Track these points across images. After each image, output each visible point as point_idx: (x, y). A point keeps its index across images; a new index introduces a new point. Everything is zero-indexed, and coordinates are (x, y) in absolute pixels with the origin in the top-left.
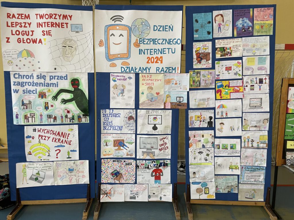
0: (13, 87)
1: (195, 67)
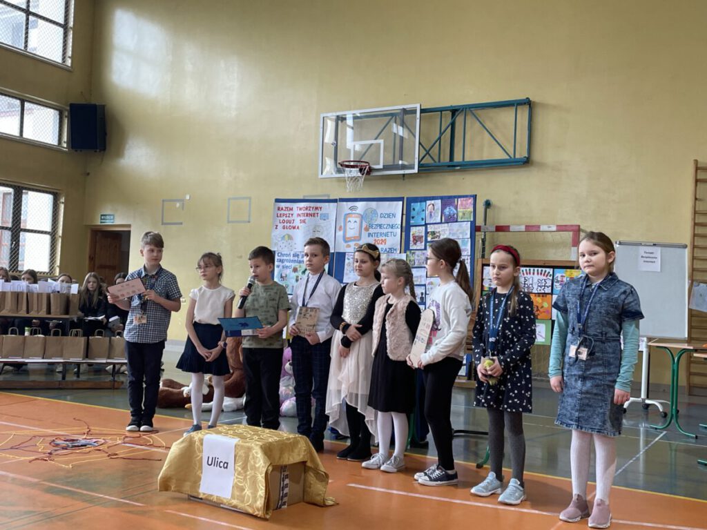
1: (411, 248)
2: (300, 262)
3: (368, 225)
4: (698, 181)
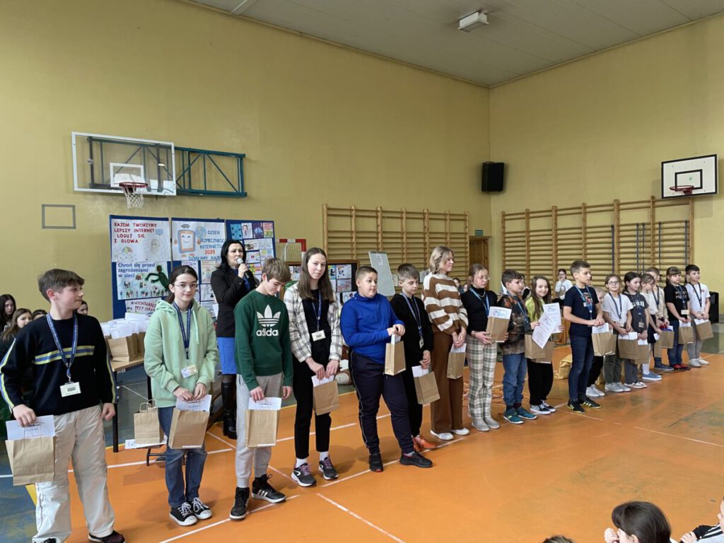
0: (118, 273)
2: (142, 271)
3: (199, 239)
4: (329, 215)
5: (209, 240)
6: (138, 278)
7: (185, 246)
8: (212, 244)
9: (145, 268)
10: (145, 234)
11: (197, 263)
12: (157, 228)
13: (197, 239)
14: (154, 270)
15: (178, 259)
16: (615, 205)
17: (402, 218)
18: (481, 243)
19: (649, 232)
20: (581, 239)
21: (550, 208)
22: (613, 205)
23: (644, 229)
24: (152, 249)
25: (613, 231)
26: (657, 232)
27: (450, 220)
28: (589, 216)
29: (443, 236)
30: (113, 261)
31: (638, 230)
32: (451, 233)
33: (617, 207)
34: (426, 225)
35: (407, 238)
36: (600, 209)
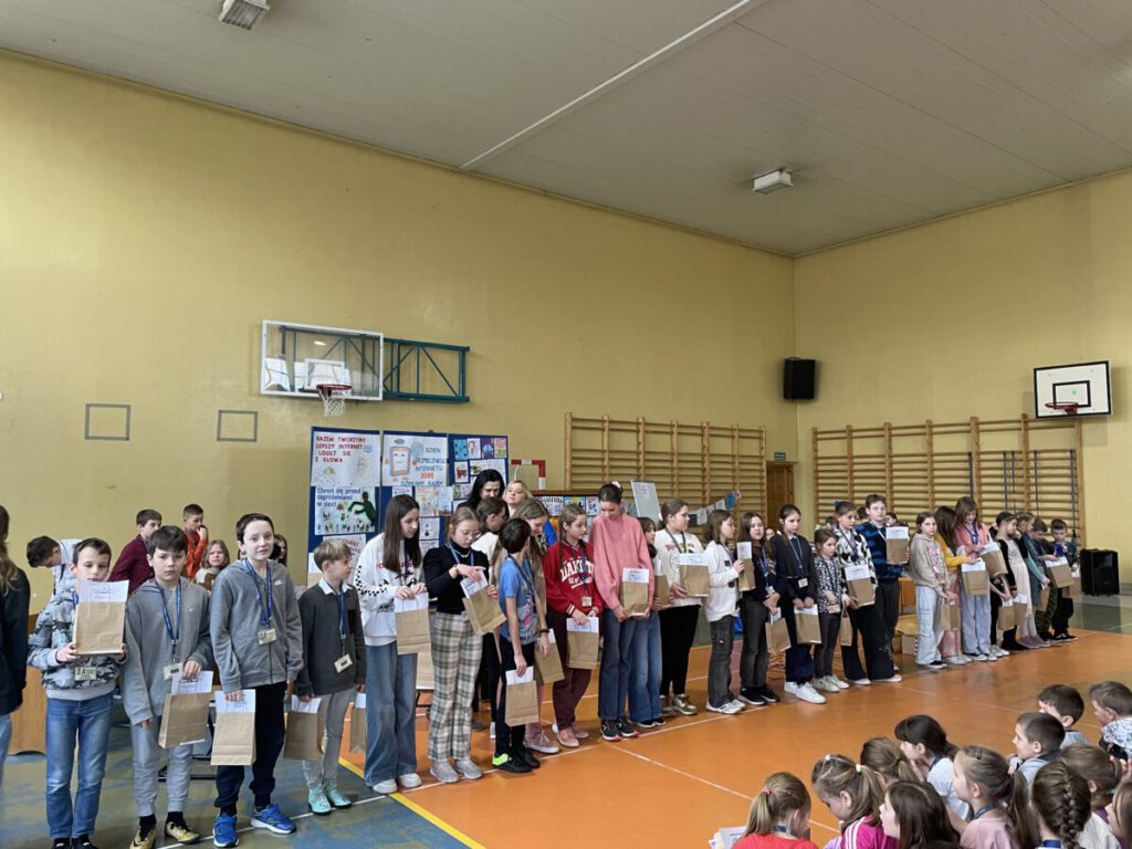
0: (317, 501)
1: (456, 481)
2: (345, 498)
3: (415, 458)
4: (573, 428)
5: (426, 460)
6: (340, 507)
7: (397, 468)
8: (430, 465)
9: (349, 495)
10: (352, 450)
11: (411, 489)
12: (366, 444)
13: (412, 459)
14: (359, 498)
15: (388, 485)
16: (973, 423)
17: (672, 433)
18: (782, 471)
19: (1020, 464)
20: (926, 470)
21: (881, 425)
22: (969, 424)
23: (1013, 460)
24: (358, 470)
25: (970, 461)
26: (1032, 464)
27: (740, 437)
28: (936, 439)
29: (730, 460)
30: (313, 485)
31: (1005, 460)
32: (741, 456)
33: (974, 427)
34: (705, 443)
35: (679, 461)
36: (951, 429)
